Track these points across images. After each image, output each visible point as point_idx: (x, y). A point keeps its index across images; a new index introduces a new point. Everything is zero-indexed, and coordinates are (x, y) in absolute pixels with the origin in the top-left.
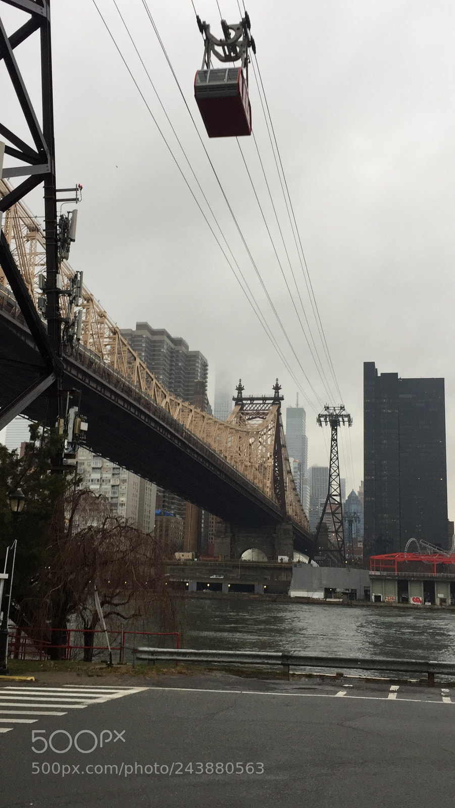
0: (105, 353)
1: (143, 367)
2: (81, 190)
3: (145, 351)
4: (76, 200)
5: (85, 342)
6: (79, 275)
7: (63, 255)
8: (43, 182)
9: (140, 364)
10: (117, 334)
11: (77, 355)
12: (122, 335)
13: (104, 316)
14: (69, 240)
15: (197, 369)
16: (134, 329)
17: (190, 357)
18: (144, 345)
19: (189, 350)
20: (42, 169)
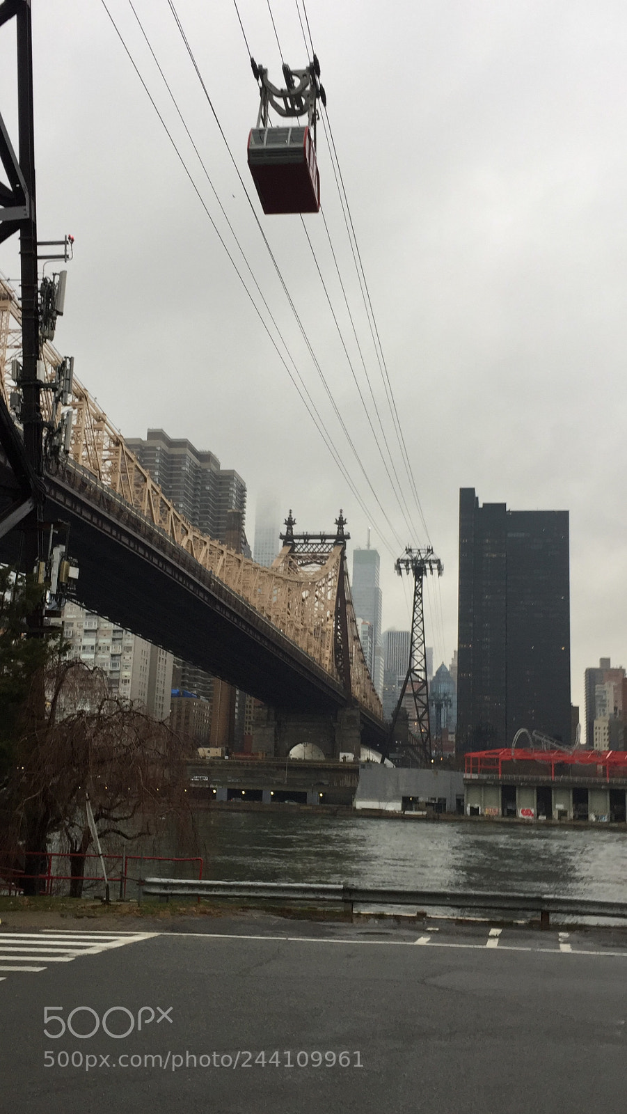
0: (104, 471)
1: (156, 491)
2: (72, 243)
3: (160, 469)
4: (65, 257)
5: (77, 455)
6: (68, 362)
7: (46, 334)
8: (19, 231)
9: (152, 487)
10: (120, 445)
11: (64, 474)
12: (128, 446)
13: (103, 420)
14: (55, 312)
15: (231, 495)
16: (145, 438)
17: (221, 479)
18: (158, 461)
19: (222, 468)
20: (18, 213)
